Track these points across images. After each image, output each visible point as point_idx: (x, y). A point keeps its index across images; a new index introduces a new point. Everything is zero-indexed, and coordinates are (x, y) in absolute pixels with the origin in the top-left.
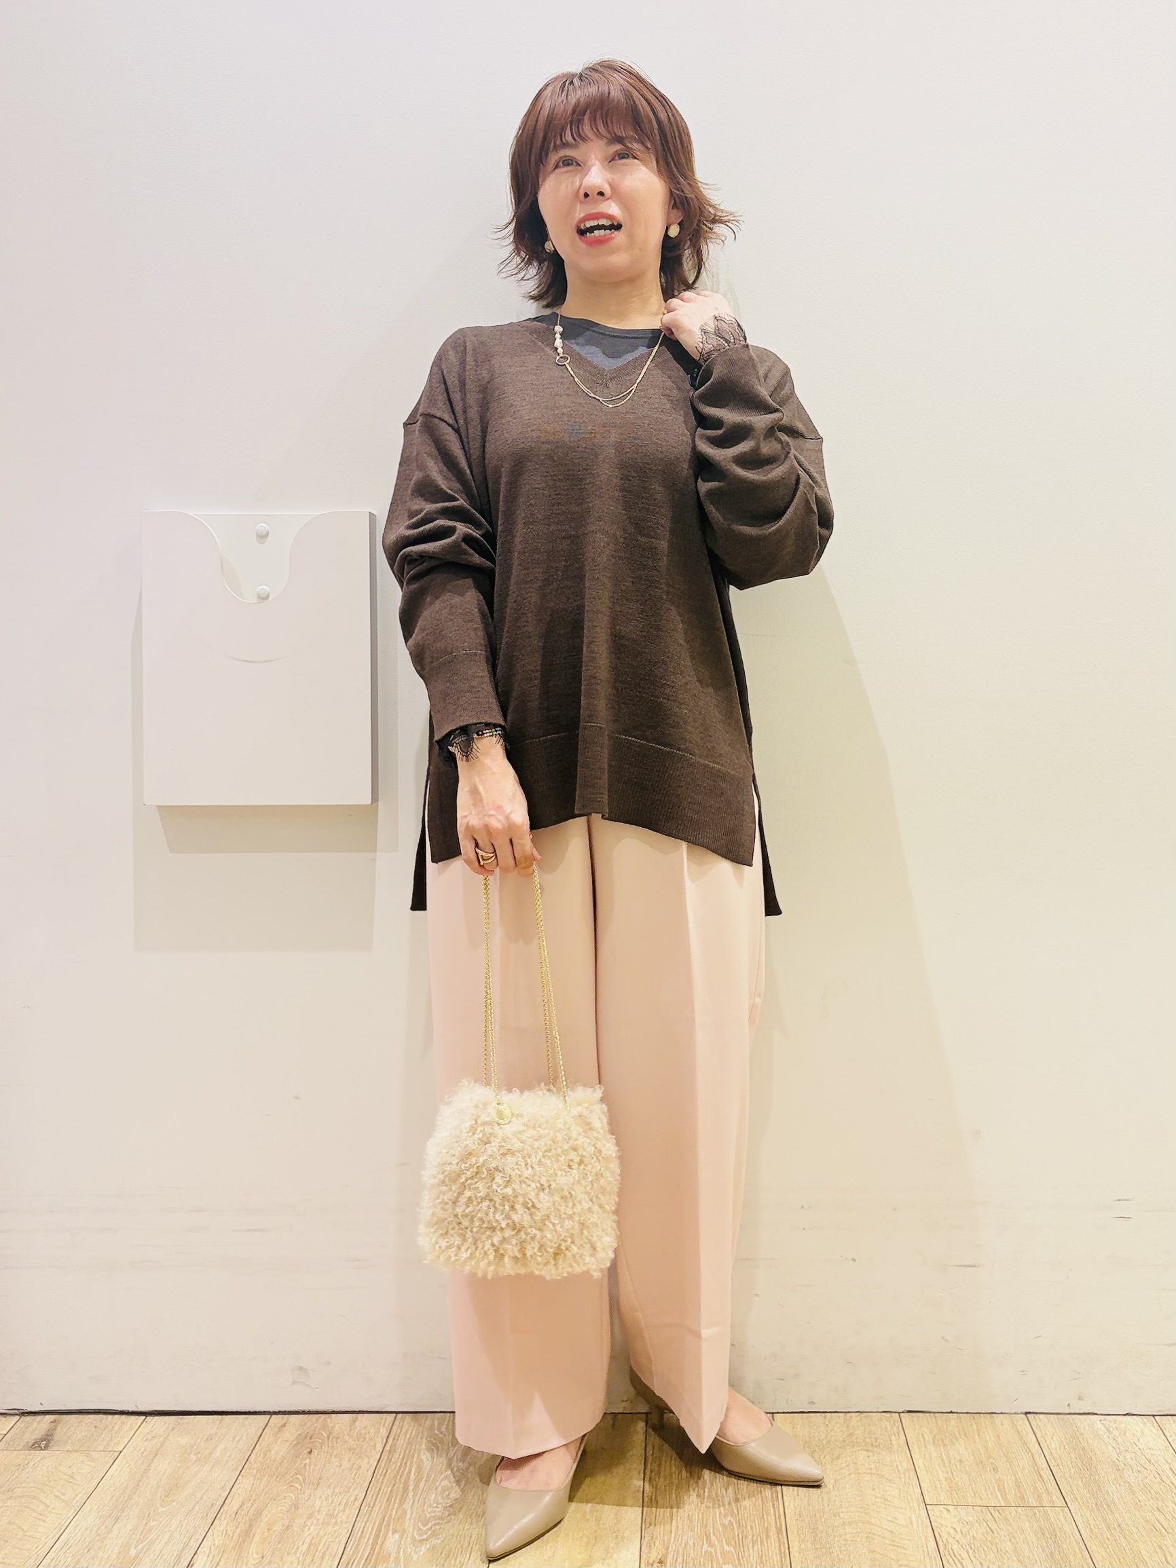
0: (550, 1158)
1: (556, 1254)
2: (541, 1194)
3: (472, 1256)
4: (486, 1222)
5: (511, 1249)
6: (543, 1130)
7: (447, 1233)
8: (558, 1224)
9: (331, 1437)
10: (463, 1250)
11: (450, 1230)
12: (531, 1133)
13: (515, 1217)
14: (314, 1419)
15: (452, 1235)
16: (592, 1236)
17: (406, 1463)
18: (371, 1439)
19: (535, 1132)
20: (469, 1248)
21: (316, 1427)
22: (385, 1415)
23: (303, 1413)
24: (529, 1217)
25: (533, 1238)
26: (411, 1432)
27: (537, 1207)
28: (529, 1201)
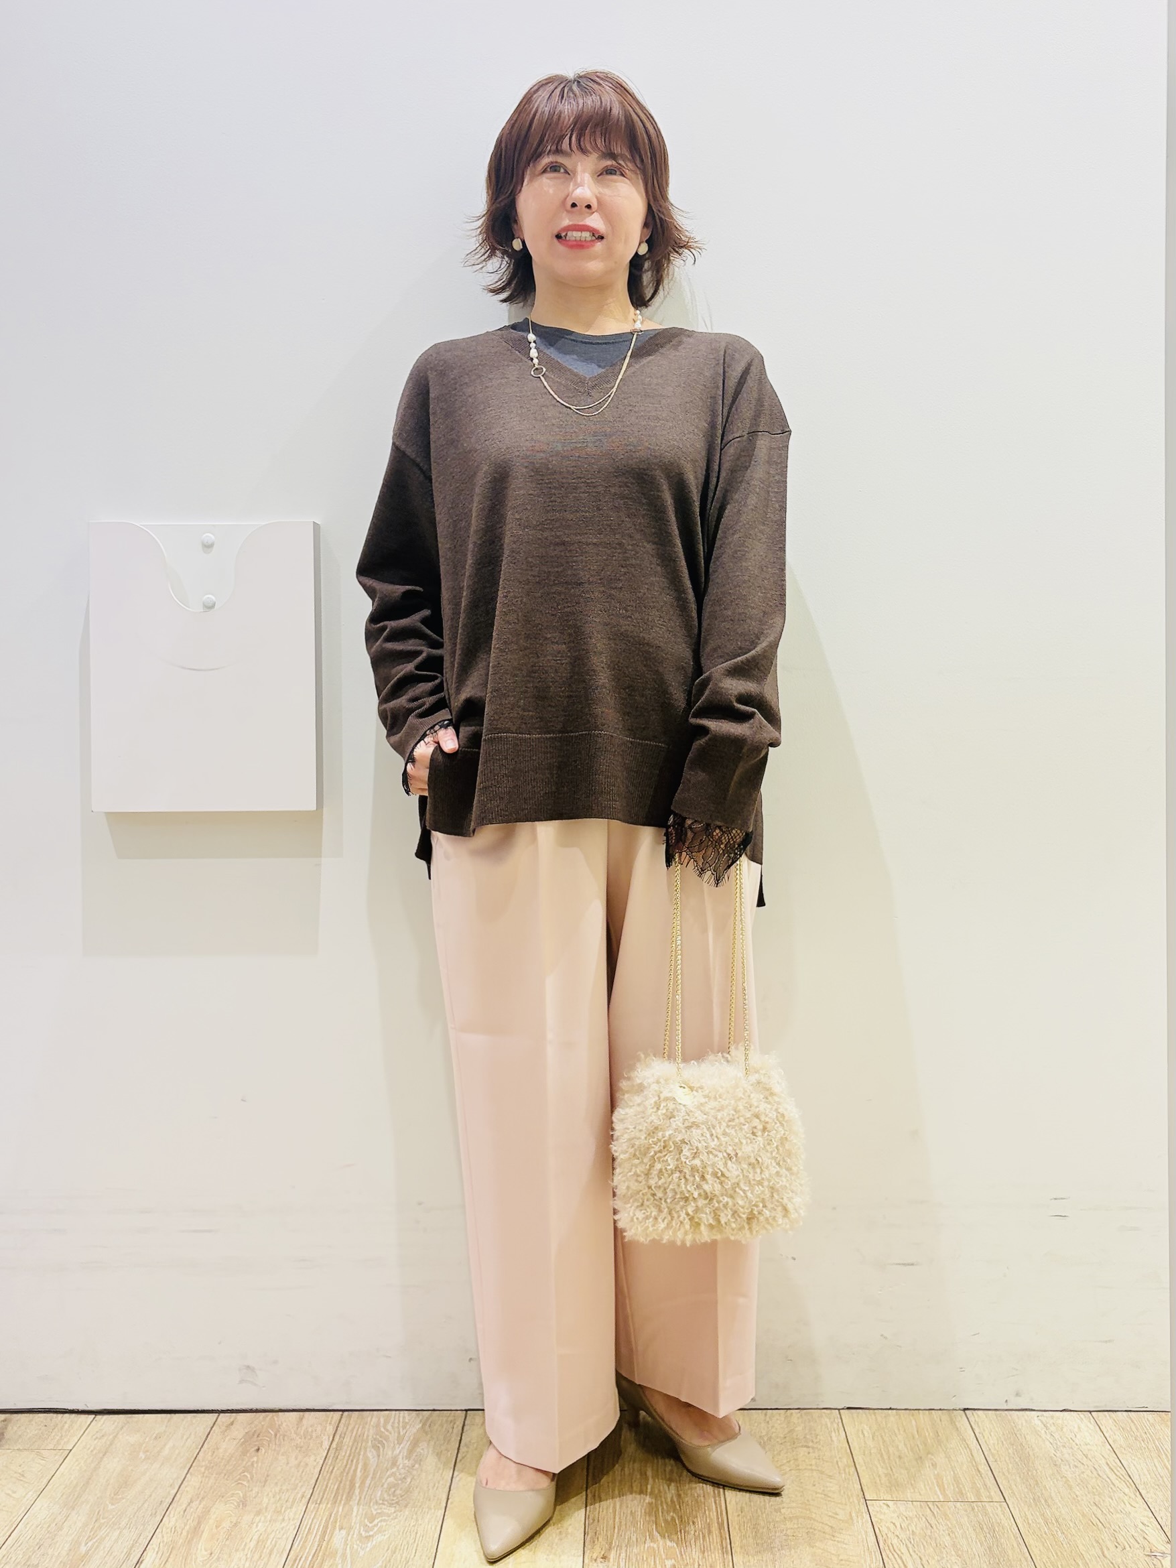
0: (733, 1127)
1: (750, 1219)
2: (729, 1162)
3: (669, 1226)
4: (679, 1193)
5: (706, 1218)
6: (725, 1100)
7: (642, 1205)
8: (748, 1191)
9: (278, 1435)
10: (660, 1220)
11: (645, 1201)
12: (713, 1104)
13: (706, 1187)
14: (261, 1418)
15: (648, 1206)
16: (782, 1199)
17: (352, 1461)
18: (317, 1437)
19: (717, 1103)
20: (665, 1218)
21: (263, 1426)
22: (332, 1413)
23: (251, 1411)
24: (720, 1186)
25: (726, 1206)
26: (358, 1430)
27: (727, 1176)
28: (718, 1171)
